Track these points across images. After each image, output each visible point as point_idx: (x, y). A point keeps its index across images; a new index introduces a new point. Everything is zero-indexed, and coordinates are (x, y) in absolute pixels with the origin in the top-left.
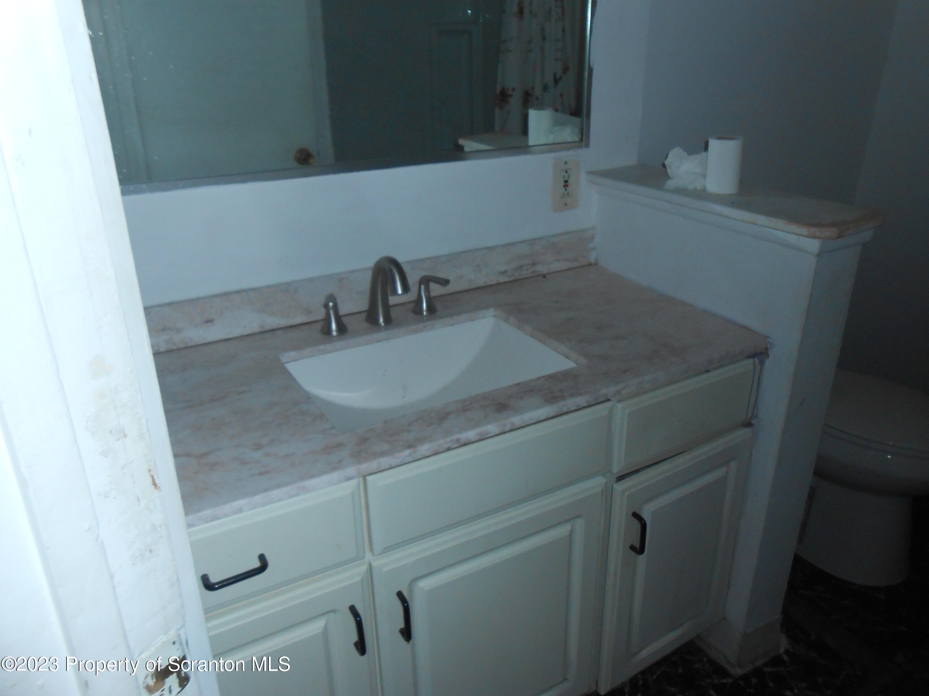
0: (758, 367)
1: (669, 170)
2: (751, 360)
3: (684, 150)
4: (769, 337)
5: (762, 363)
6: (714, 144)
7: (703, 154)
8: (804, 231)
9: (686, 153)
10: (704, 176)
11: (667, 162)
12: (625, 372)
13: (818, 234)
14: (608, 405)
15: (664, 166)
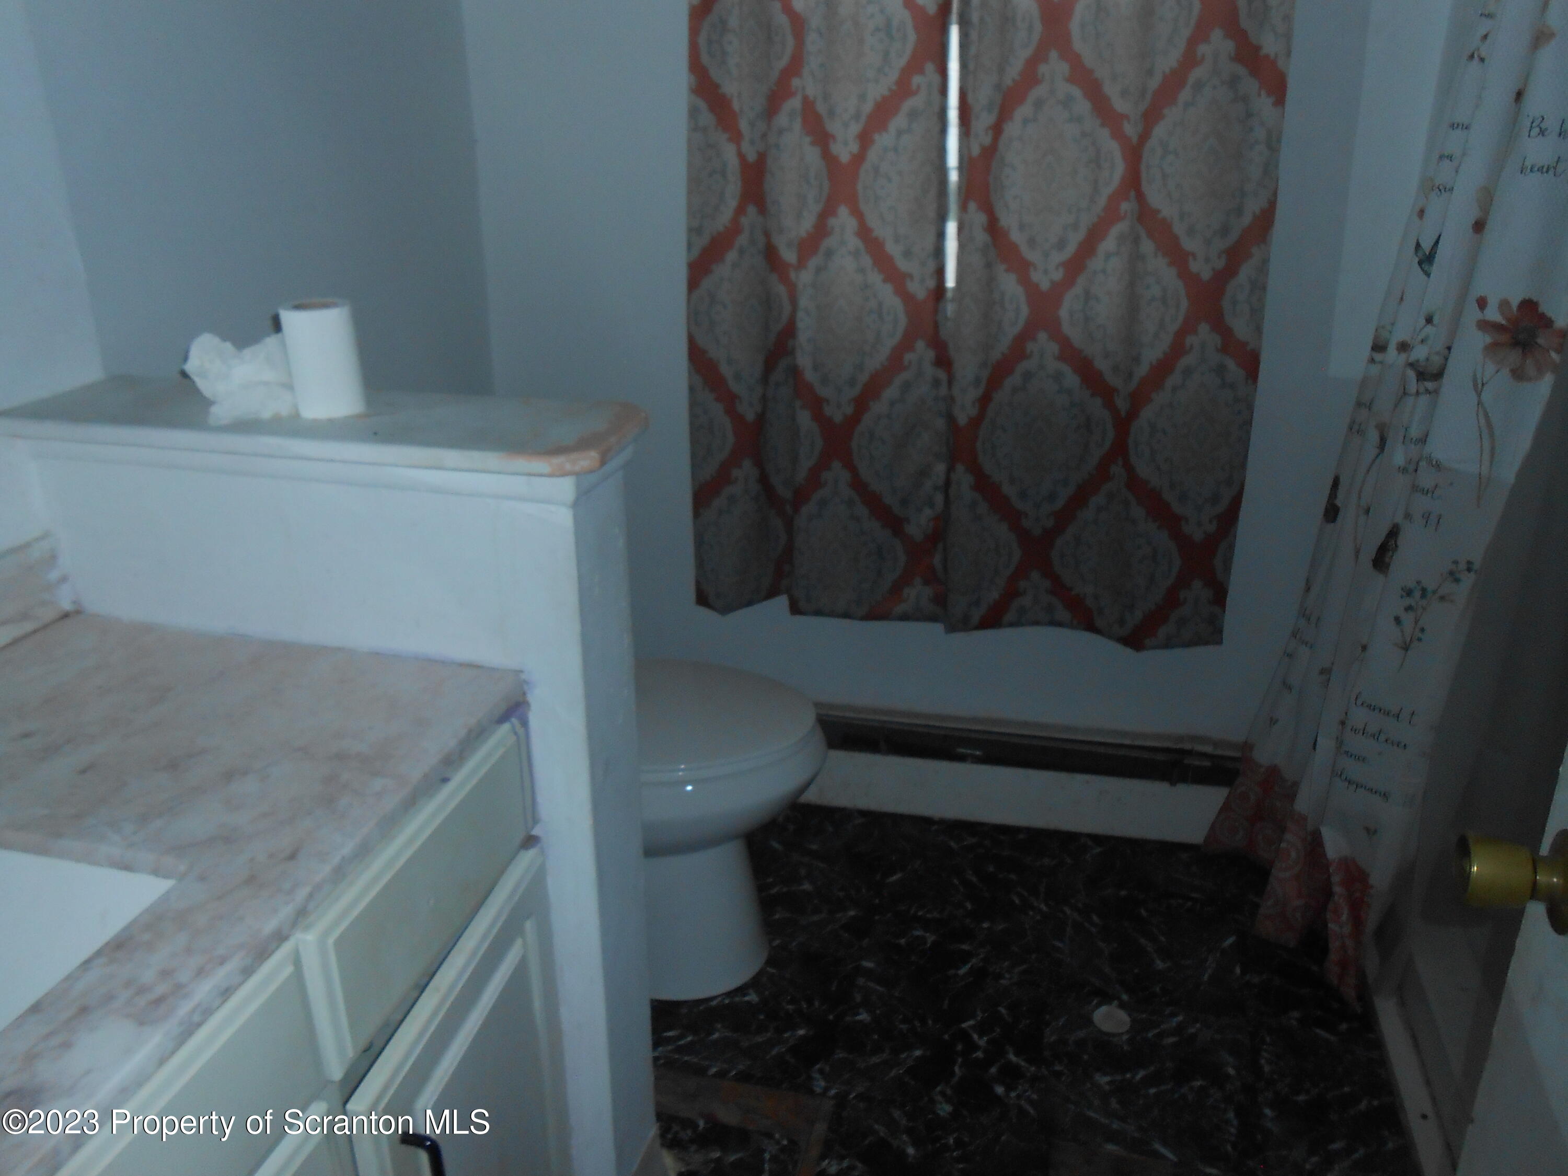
0: (521, 731)
1: (200, 383)
2: (506, 727)
3: (224, 338)
4: (522, 671)
5: (525, 723)
6: (289, 318)
7: (271, 341)
8: (541, 465)
9: (228, 346)
10: (289, 386)
11: (190, 367)
12: (292, 856)
13: (568, 467)
14: (286, 948)
15: (184, 375)
